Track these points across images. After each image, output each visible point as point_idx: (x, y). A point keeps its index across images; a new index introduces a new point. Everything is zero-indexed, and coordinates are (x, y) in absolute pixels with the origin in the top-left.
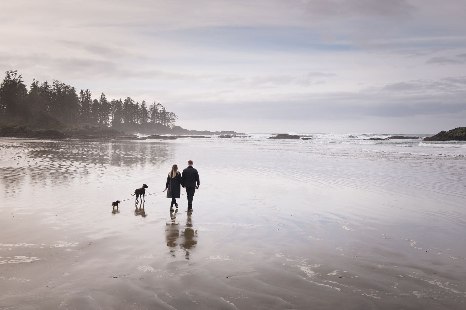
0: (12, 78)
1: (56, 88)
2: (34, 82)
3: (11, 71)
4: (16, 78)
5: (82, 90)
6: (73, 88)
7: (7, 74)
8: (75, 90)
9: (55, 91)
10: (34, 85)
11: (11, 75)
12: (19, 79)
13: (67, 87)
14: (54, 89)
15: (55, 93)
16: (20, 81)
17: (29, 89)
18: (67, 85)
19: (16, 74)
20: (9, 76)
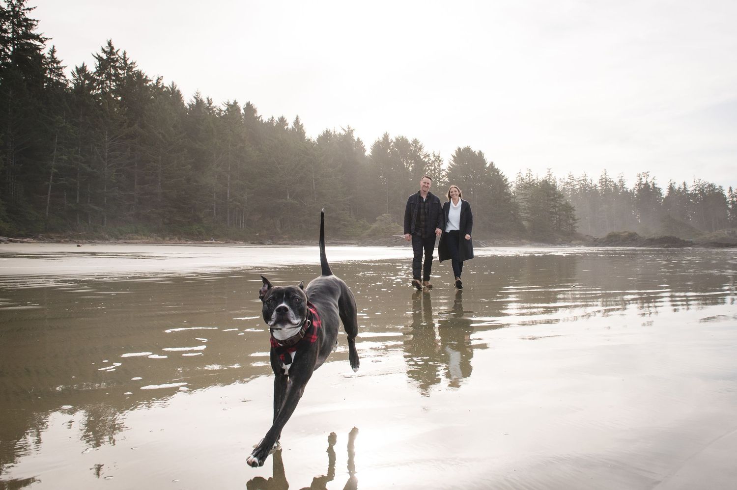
0: (644, 182)
1: (698, 189)
2: (671, 184)
3: (643, 173)
4: (649, 181)
5: (730, 188)
6: (720, 186)
7: (639, 176)
8: (723, 189)
9: (697, 192)
10: (671, 188)
11: (643, 178)
12: (653, 181)
13: (711, 186)
14: (695, 190)
15: (696, 195)
16: (653, 184)
17: (665, 193)
18: (711, 183)
19: (648, 175)
20: (641, 179)
